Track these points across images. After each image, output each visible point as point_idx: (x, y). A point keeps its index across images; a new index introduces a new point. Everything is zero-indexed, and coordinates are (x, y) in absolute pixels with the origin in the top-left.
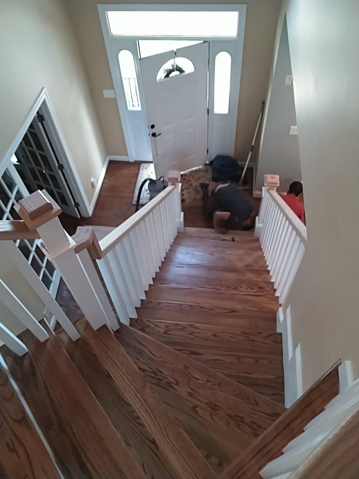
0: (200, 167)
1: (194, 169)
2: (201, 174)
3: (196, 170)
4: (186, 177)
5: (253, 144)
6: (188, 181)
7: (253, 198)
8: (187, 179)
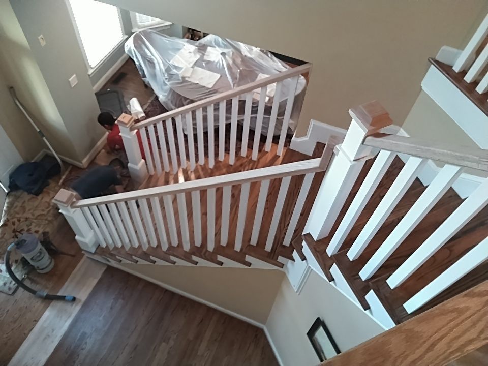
0: (7, 201)
1: (5, 208)
2: (18, 204)
3: (7, 207)
4: (11, 221)
5: (38, 130)
6: (19, 221)
7: (87, 168)
8: (15, 220)
